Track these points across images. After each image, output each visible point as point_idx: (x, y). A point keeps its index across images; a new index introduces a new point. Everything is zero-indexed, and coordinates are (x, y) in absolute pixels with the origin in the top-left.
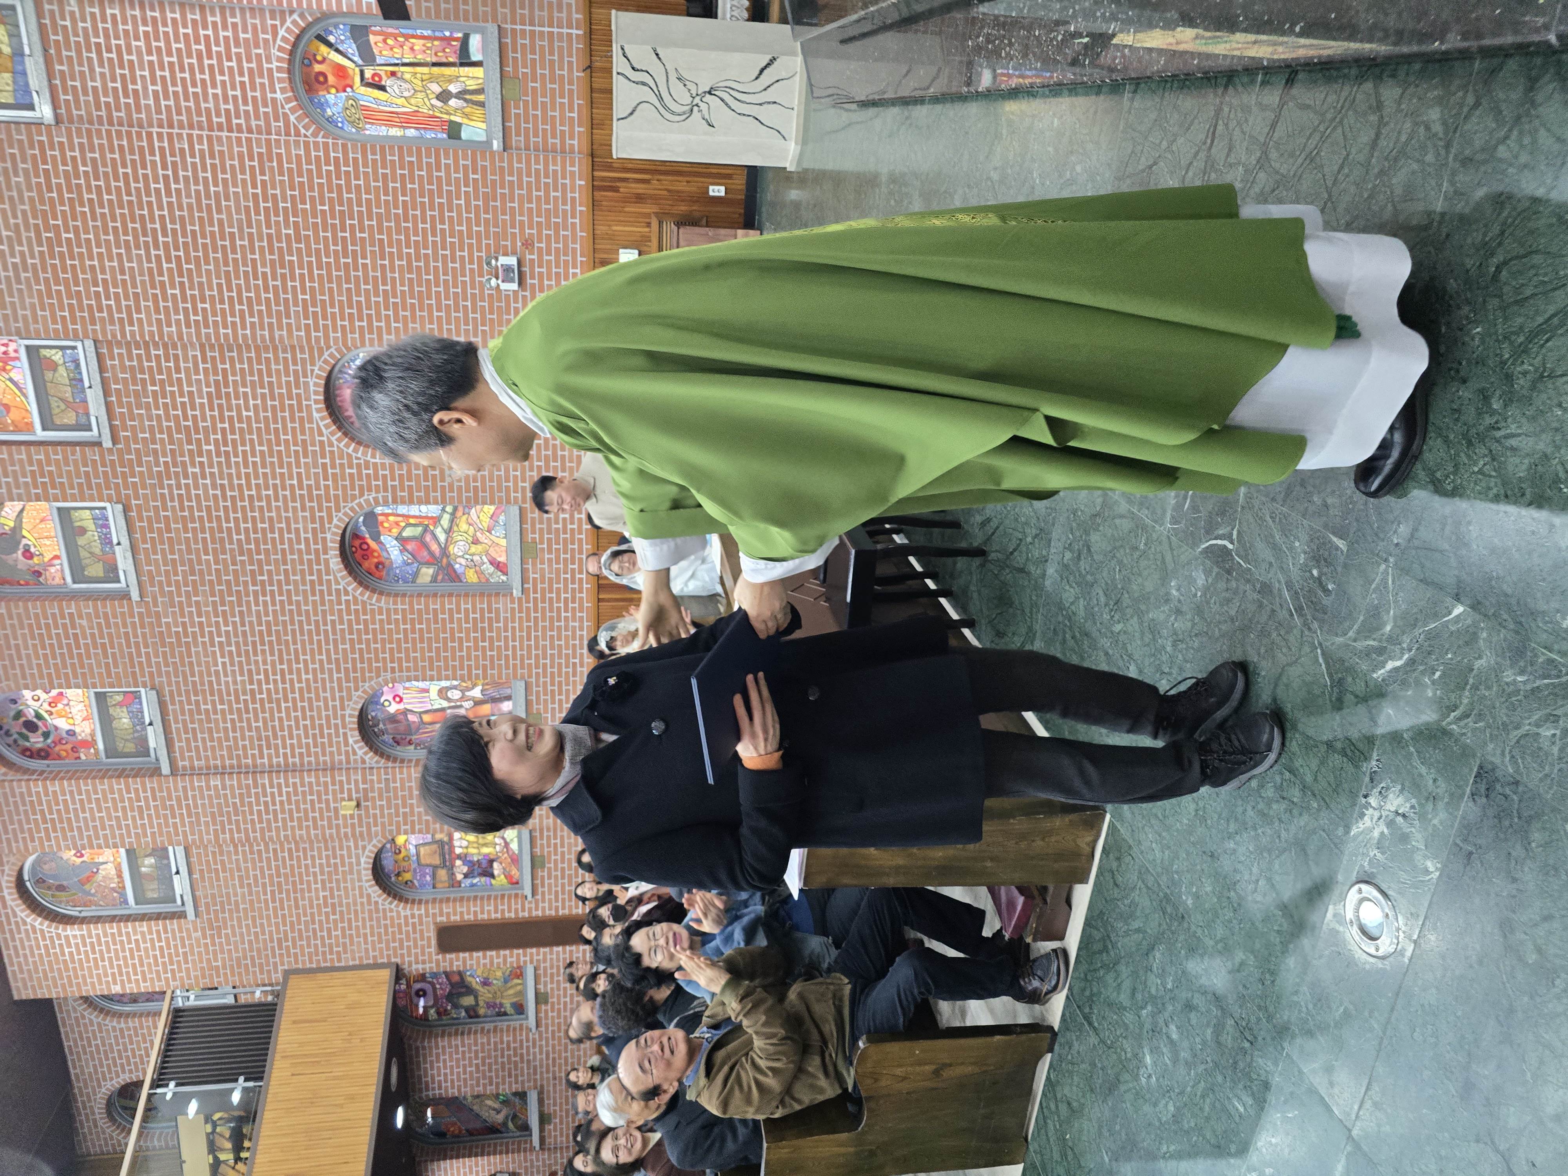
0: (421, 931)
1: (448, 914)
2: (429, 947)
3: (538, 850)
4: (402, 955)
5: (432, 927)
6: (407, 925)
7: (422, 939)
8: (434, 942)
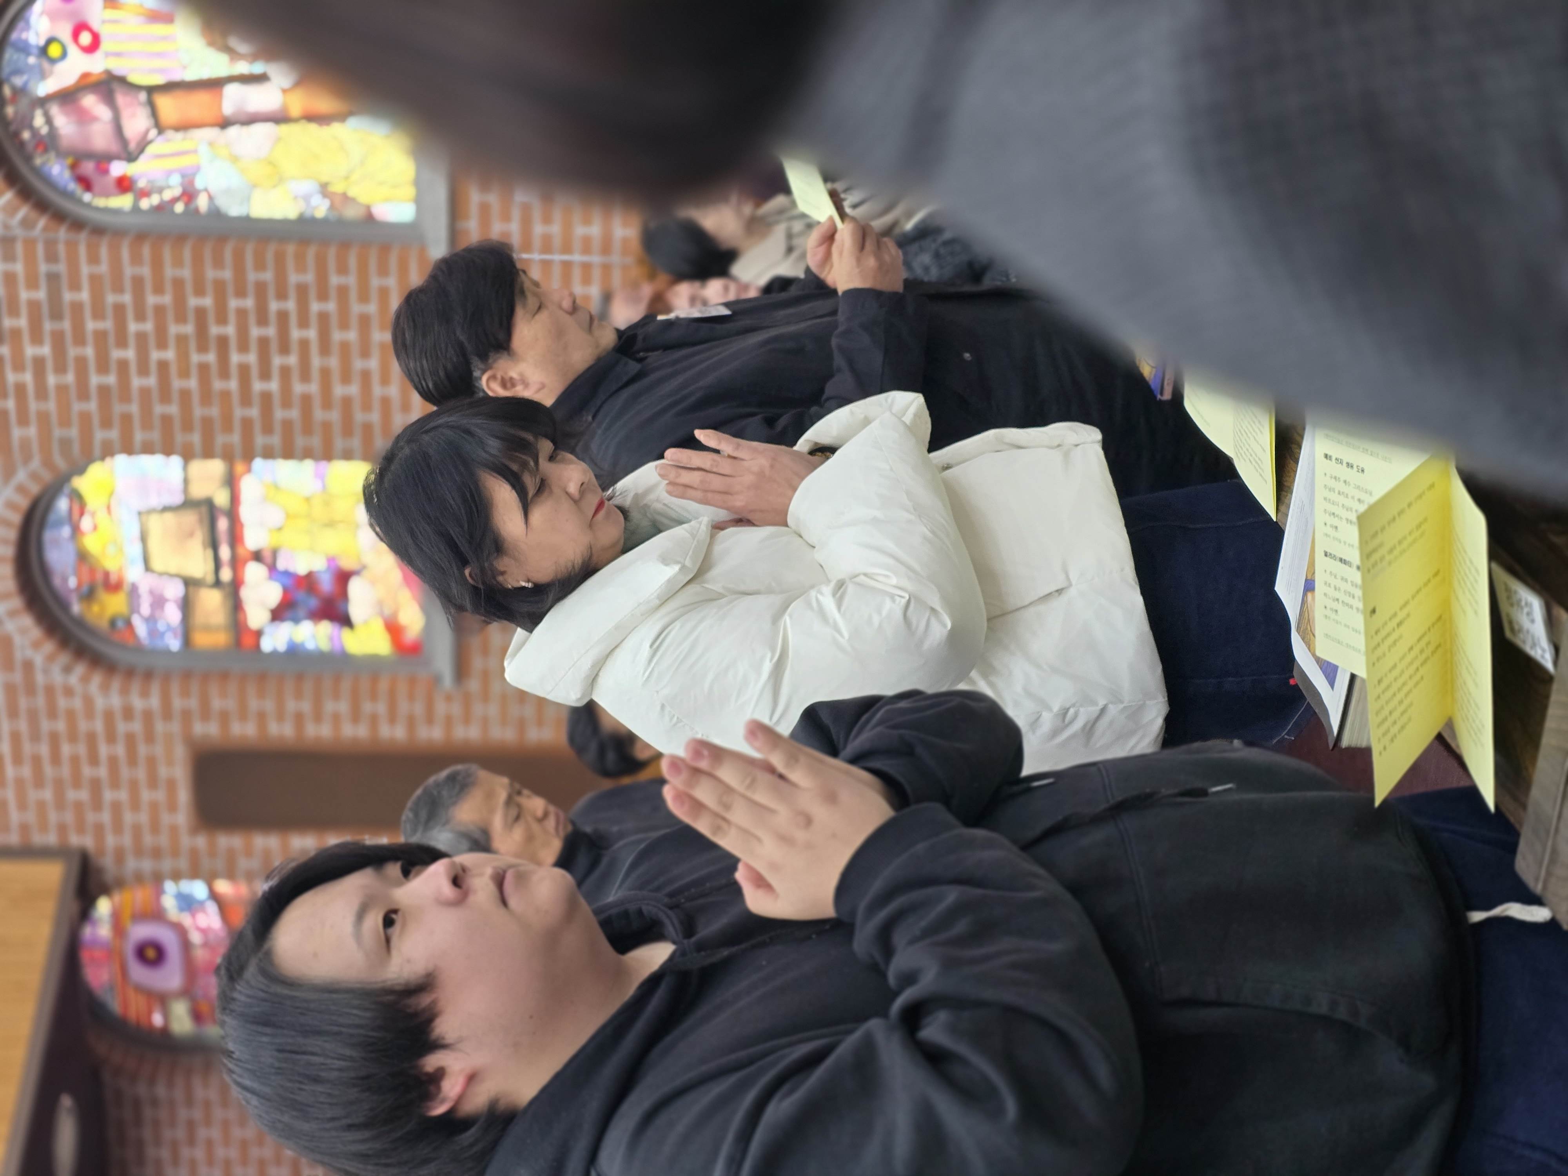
0: (151, 762)
1: (224, 718)
2: (172, 807)
4: (99, 829)
5: (180, 752)
6: (111, 738)
7: (153, 784)
8: (184, 795)
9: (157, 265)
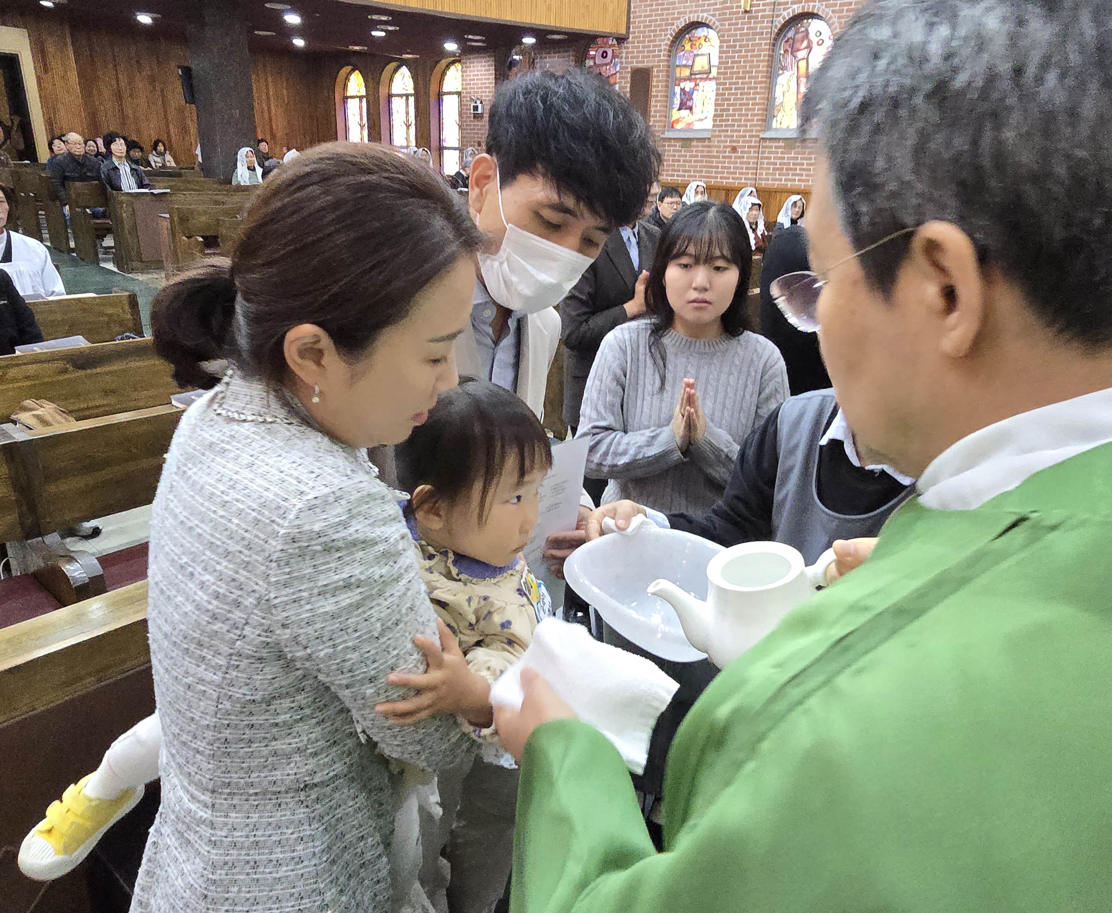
0: (649, 57)
1: (658, 76)
2: (637, 62)
3: (694, 143)
4: (634, 43)
5: (651, 64)
6: (654, 46)
7: (643, 57)
8: (640, 65)
9: (762, 61)
